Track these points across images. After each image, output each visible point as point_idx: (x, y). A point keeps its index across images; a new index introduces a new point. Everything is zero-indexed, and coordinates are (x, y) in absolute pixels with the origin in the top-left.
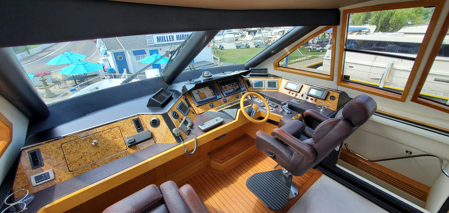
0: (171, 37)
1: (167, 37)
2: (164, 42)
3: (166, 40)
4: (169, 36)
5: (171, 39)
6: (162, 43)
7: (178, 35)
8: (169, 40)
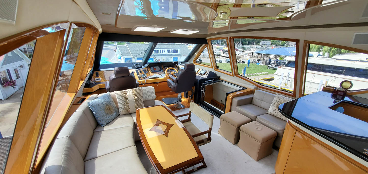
0: (163, 51)
1: (161, 50)
2: (158, 54)
3: (160, 52)
4: (162, 50)
5: (163, 52)
6: (157, 54)
7: (168, 50)
8: (161, 52)
